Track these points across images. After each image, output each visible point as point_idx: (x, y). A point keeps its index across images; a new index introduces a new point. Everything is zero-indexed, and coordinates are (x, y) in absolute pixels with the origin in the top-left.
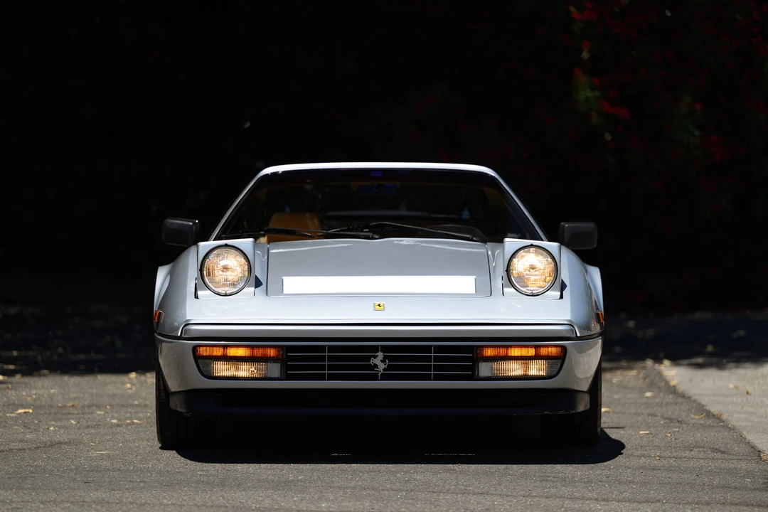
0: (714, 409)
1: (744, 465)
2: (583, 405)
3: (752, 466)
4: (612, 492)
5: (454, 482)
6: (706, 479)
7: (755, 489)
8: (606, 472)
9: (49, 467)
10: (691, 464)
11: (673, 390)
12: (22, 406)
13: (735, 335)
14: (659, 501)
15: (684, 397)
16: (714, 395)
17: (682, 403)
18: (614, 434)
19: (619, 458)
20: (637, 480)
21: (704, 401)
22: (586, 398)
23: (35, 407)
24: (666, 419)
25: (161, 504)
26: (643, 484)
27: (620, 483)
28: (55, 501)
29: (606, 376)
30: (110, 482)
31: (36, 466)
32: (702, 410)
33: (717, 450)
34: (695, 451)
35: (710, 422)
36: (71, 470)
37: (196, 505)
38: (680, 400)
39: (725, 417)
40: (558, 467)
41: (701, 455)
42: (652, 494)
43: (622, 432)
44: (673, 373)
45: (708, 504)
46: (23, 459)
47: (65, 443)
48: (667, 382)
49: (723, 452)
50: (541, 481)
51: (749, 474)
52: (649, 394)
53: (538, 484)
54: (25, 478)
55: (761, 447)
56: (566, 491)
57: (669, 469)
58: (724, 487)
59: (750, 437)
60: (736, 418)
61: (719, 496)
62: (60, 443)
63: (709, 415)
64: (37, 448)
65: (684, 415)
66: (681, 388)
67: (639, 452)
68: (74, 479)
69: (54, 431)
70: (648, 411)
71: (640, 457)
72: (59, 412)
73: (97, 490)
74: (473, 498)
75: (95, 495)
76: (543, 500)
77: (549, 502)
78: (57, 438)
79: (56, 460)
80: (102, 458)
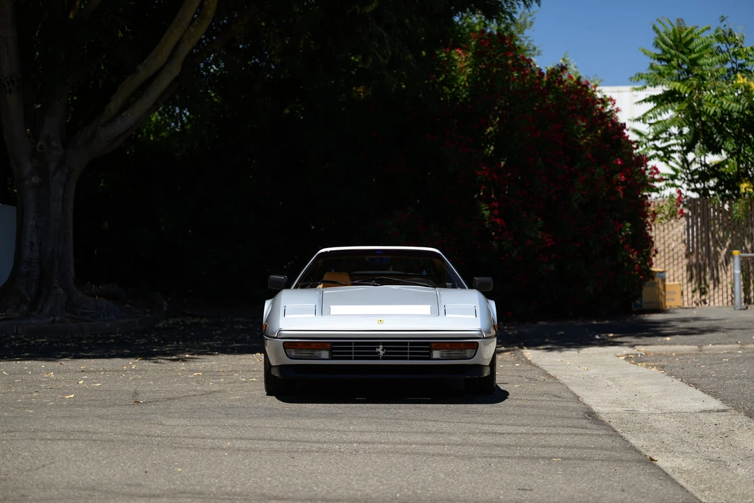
0: (552, 373)
1: (571, 404)
2: (487, 373)
3: (575, 405)
4: (503, 420)
5: (420, 414)
6: (552, 413)
7: (578, 418)
8: (499, 409)
9: (208, 406)
10: (544, 403)
11: (529, 363)
12: (197, 371)
13: (558, 334)
14: (528, 425)
15: (536, 366)
16: (551, 365)
17: (535, 370)
18: (502, 387)
19: (506, 400)
20: (516, 413)
21: (546, 368)
22: (489, 369)
23: (204, 372)
24: (528, 378)
25: (266, 427)
26: (519, 415)
27: (507, 414)
28: (209, 425)
29: (499, 357)
30: (239, 414)
31: (201, 405)
32: (545, 373)
33: (555, 396)
34: (544, 398)
35: (550, 380)
36: (219, 407)
37: (284, 427)
38: (534, 368)
39: (558, 378)
40: (474, 405)
41: (548, 399)
42: (525, 421)
43: (506, 386)
44: (529, 353)
45: (554, 427)
46: (194, 401)
47: (217, 392)
48: (526, 358)
49: (559, 397)
50: (466, 414)
51: (574, 410)
52: (517, 365)
53: (465, 415)
54: (195, 412)
55: (578, 394)
56: (479, 419)
57: (532, 407)
58: (562, 417)
59: (572, 389)
60: (563, 378)
61: (560, 422)
62: (215, 392)
63: (550, 376)
64: (202, 395)
65: (537, 376)
66: (533, 362)
67: (516, 397)
68: (220, 413)
69: (212, 385)
70: (518, 374)
71: (516, 400)
72: (215, 374)
73: (232, 419)
74: (430, 423)
75: (230, 421)
76: (467, 425)
77: (471, 425)
78: (213, 390)
79: (212, 401)
80: (236, 400)
